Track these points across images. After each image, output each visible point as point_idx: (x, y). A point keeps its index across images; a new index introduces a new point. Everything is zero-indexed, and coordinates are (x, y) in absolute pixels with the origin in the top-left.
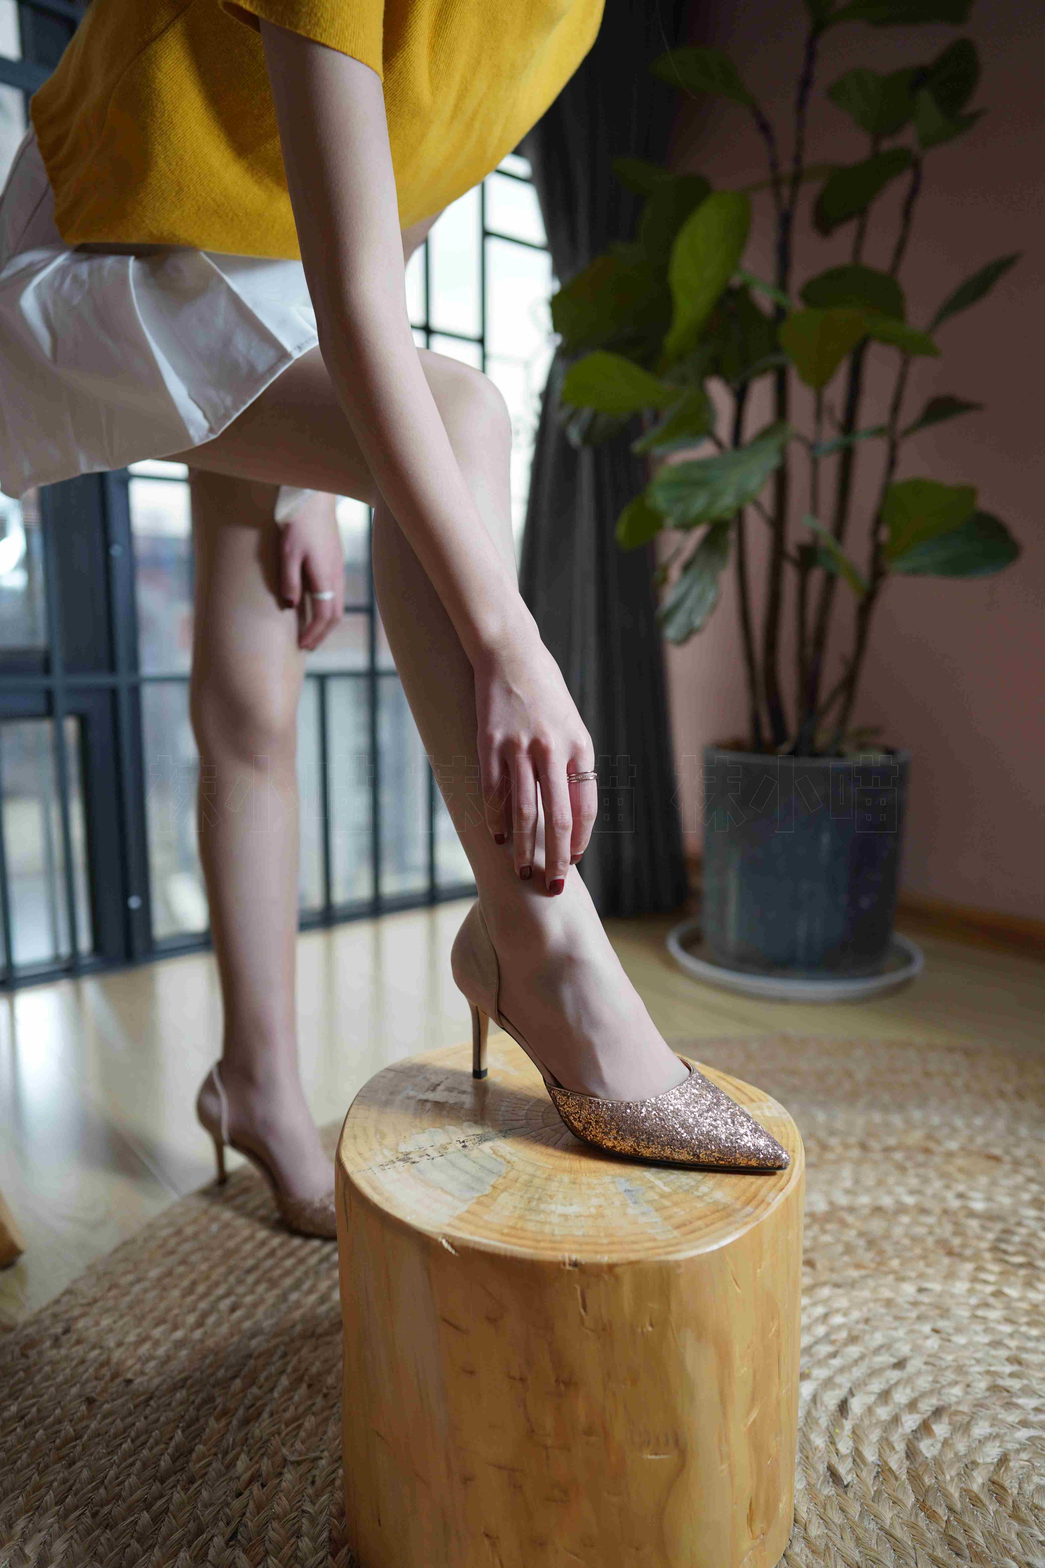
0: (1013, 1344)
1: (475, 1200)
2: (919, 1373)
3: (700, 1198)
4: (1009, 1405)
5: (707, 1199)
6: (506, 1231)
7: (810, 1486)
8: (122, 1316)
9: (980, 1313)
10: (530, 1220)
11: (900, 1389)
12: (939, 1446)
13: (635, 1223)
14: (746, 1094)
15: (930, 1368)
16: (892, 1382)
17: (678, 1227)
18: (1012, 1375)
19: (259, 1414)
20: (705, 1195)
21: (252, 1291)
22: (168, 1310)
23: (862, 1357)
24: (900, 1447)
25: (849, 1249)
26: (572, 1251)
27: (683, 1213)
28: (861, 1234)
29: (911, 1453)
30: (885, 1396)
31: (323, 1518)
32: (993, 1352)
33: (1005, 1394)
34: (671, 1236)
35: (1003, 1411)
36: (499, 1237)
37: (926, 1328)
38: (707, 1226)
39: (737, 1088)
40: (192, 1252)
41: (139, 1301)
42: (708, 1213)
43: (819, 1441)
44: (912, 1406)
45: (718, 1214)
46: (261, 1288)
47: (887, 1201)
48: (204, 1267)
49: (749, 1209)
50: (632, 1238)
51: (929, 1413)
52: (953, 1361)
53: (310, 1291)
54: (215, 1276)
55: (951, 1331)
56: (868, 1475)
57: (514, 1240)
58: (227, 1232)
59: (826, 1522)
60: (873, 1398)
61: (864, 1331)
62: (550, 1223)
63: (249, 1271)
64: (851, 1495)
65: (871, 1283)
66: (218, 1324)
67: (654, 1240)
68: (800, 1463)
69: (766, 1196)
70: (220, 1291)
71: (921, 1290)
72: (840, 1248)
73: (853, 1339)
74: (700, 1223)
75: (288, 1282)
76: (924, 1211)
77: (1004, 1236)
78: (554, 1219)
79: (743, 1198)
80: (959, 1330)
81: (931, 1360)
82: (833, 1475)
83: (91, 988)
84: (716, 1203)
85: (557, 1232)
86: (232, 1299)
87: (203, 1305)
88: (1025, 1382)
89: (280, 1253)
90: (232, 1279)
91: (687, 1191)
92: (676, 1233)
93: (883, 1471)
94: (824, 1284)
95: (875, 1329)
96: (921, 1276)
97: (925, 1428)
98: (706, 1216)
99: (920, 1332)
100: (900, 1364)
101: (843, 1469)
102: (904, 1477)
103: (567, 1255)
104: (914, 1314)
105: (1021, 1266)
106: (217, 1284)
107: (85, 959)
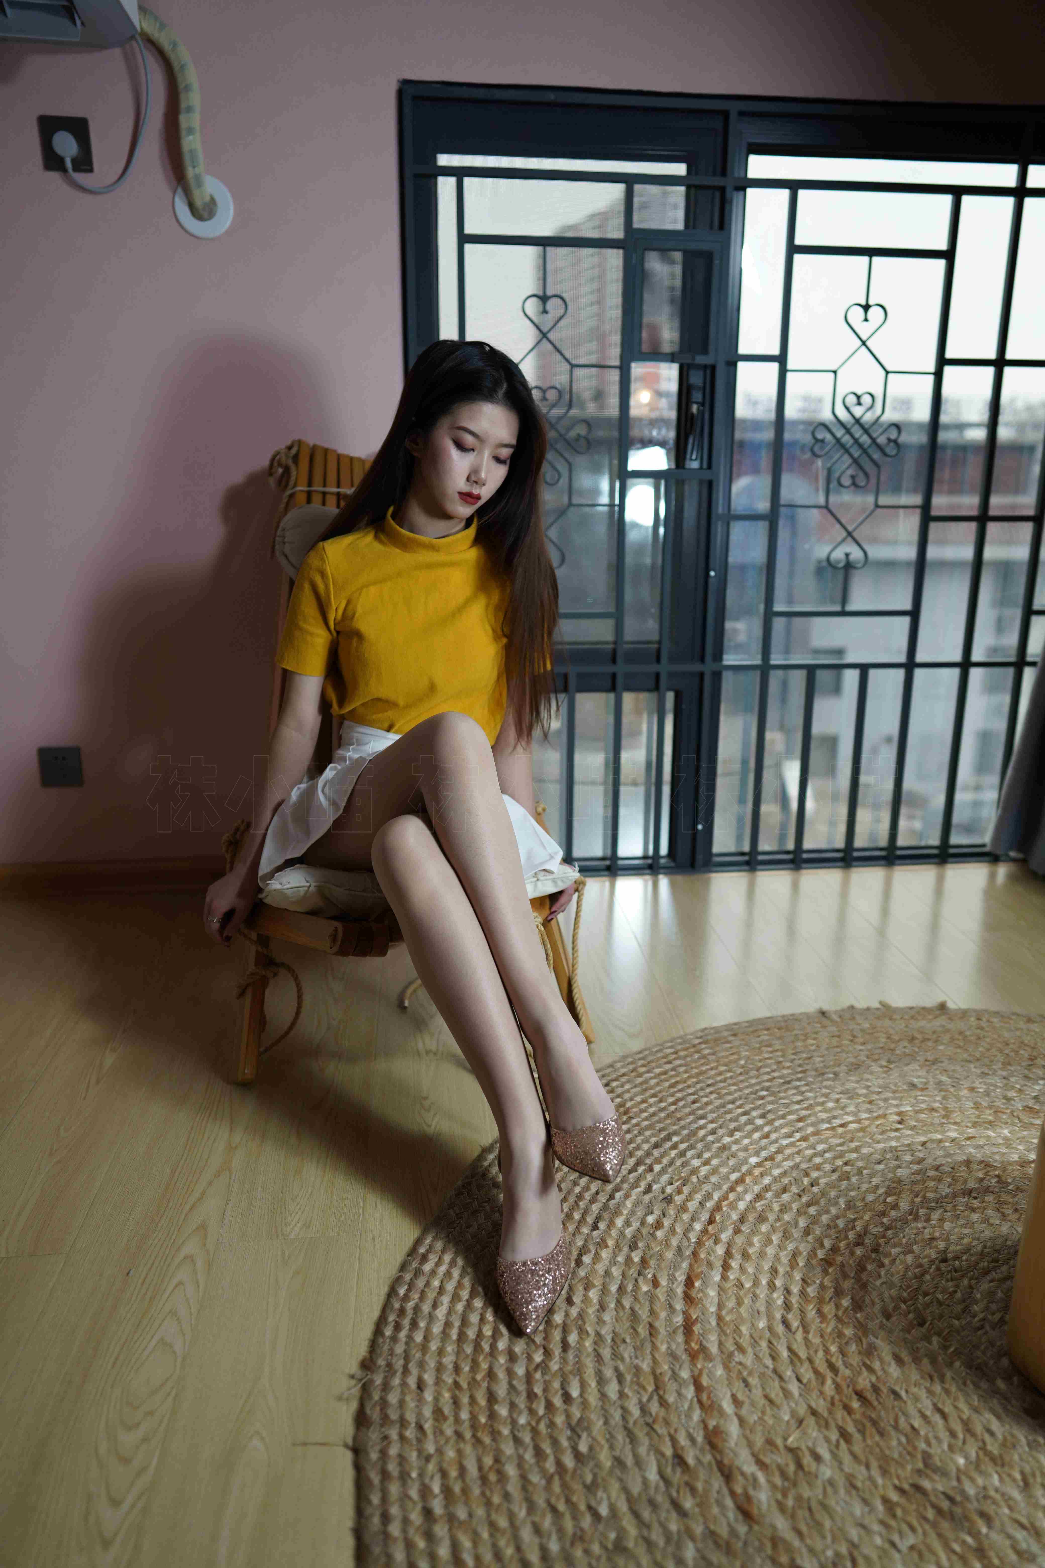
8: (635, 1087)
21: (707, 1096)
22: (660, 1091)
40: (680, 1066)
41: (646, 1082)
46: (713, 1096)
48: (686, 1076)
53: (740, 1107)
54: (689, 1083)
58: (702, 1061)
63: (709, 1086)
66: (684, 1107)
70: (690, 1091)
75: (730, 1098)
83: (664, 882)
86: (696, 1096)
87: (680, 1095)
89: (730, 1081)
90: (698, 1086)
106: (689, 1087)
107: (662, 861)
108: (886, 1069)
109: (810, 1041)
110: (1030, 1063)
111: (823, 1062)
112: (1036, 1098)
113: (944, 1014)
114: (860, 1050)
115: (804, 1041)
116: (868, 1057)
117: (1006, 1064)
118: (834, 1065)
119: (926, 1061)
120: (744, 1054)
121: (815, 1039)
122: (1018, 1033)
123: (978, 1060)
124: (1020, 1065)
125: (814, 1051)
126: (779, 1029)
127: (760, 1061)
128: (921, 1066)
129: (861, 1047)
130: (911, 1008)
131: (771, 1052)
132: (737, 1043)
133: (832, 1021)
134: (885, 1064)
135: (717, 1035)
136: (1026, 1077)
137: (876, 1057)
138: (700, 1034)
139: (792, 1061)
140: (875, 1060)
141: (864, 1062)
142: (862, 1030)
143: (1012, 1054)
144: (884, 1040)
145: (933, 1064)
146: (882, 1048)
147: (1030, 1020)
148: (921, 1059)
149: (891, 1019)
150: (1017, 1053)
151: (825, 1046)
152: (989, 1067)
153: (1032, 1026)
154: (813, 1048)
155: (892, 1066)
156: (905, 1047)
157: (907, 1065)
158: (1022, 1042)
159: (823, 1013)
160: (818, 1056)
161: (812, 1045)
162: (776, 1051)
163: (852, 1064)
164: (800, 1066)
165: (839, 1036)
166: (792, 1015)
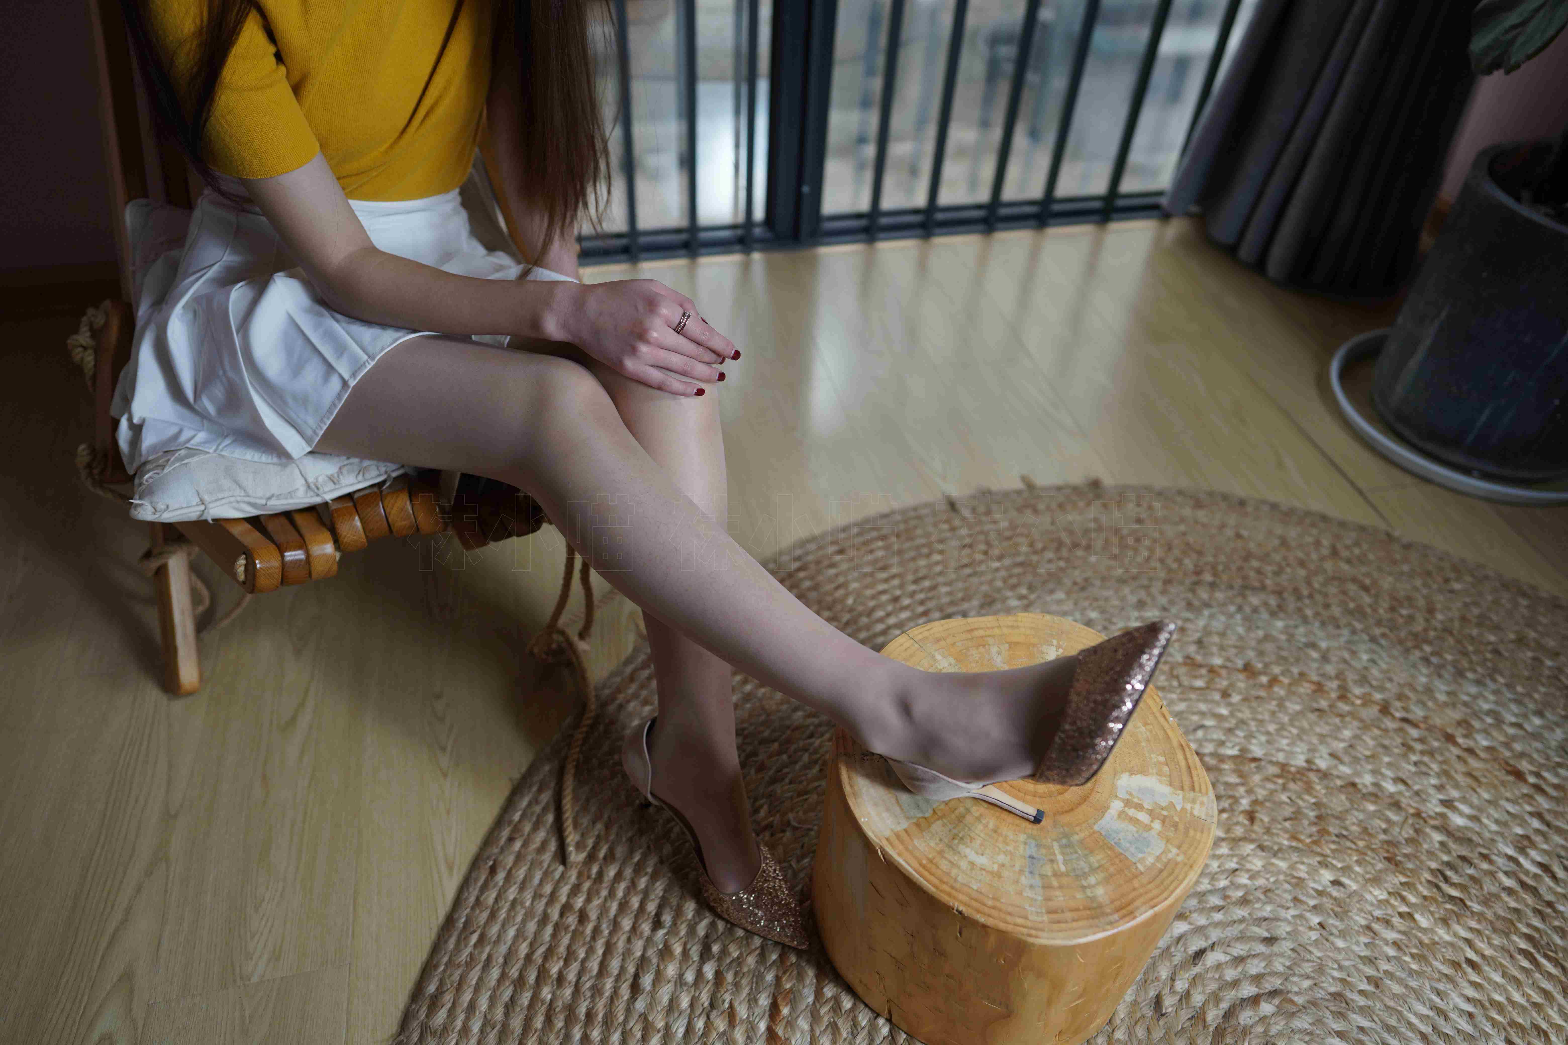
0: (1384, 966)
1: (915, 820)
2: (1282, 955)
3: (1084, 888)
4: (1340, 1015)
5: (1089, 892)
6: (924, 862)
7: (1135, 1003)
9: (1376, 926)
10: (945, 858)
11: (1256, 961)
12: (1257, 1019)
13: (1020, 893)
14: (1192, 777)
15: (1293, 955)
16: (1253, 953)
17: (1050, 912)
18: (1362, 992)
19: (783, 779)
20: (1090, 887)
23: (1242, 920)
24: (1225, 1005)
25: (1296, 816)
26: (961, 902)
27: (1062, 899)
28: (1317, 805)
29: (1229, 1014)
30: (1239, 960)
31: (802, 875)
32: (1361, 966)
33: (1344, 1005)
34: (1039, 919)
35: (1331, 1017)
36: (917, 866)
37: (1315, 920)
38: (1074, 920)
39: (1189, 767)
42: (1081, 908)
43: (1164, 973)
44: (1257, 979)
45: (1088, 912)
47: (1366, 780)
49: (1116, 916)
50: (1010, 909)
51: (1267, 991)
52: (1319, 958)
55: (1335, 931)
56: (1184, 1015)
57: (926, 874)
59: (1131, 1032)
60: (1228, 958)
61: (1258, 900)
62: (959, 867)
64: (1161, 1023)
65: (1295, 857)
67: (1026, 918)
68: (1138, 982)
69: (1137, 908)
71: (1336, 883)
72: (1288, 811)
73: (1244, 901)
74: (1069, 915)
76: (1396, 805)
77: (1459, 863)
78: (964, 864)
79: (1117, 903)
80: (1343, 934)
81: (1299, 949)
82: (1158, 1001)
83: (758, 261)
84: (1093, 899)
85: (959, 878)
88: (1370, 1003)
91: (1077, 876)
92: (1046, 918)
93: (1199, 1017)
94: (1252, 841)
95: (1270, 902)
96: (1346, 870)
97: (1255, 1001)
98: (1078, 910)
99: (1307, 920)
100: (1270, 941)
101: (1169, 1002)
102: (1212, 1029)
103: (956, 904)
104: (1312, 903)
105: (1452, 898)
107: (757, 231)
108: (1025, 602)
109: (937, 557)
110: (1194, 578)
111: (950, 593)
112: (1199, 643)
113: (1097, 497)
114: (997, 570)
115: (928, 556)
116: (1005, 581)
117: (1167, 582)
118: (963, 599)
119: (1075, 583)
120: (855, 585)
121: (941, 552)
122: (1182, 528)
123: (1135, 578)
124: (1182, 583)
125: (941, 573)
126: (898, 536)
127: (873, 597)
128: (1068, 593)
129: (996, 564)
130: (1059, 489)
131: (886, 581)
132: (844, 566)
133: (964, 519)
134: (1024, 591)
135: (821, 553)
136: (1189, 605)
137: (1014, 581)
138: (798, 552)
139: (912, 594)
140: (1014, 587)
141: (999, 590)
142: (999, 533)
143: (1175, 566)
144: (1024, 549)
145: (1083, 589)
146: (1021, 564)
147: (1198, 505)
148: (1067, 582)
149: (1036, 511)
150: (1179, 561)
151: (953, 564)
152: (1147, 588)
153: (1201, 514)
154: (938, 569)
155: (1032, 597)
156: (1050, 561)
157: (1052, 592)
158: (1187, 544)
159: (952, 505)
160: (946, 584)
161: (937, 563)
162: (893, 577)
163: (986, 595)
164: (922, 603)
165: (970, 546)
166: (915, 509)
